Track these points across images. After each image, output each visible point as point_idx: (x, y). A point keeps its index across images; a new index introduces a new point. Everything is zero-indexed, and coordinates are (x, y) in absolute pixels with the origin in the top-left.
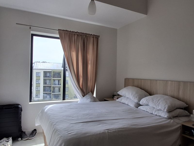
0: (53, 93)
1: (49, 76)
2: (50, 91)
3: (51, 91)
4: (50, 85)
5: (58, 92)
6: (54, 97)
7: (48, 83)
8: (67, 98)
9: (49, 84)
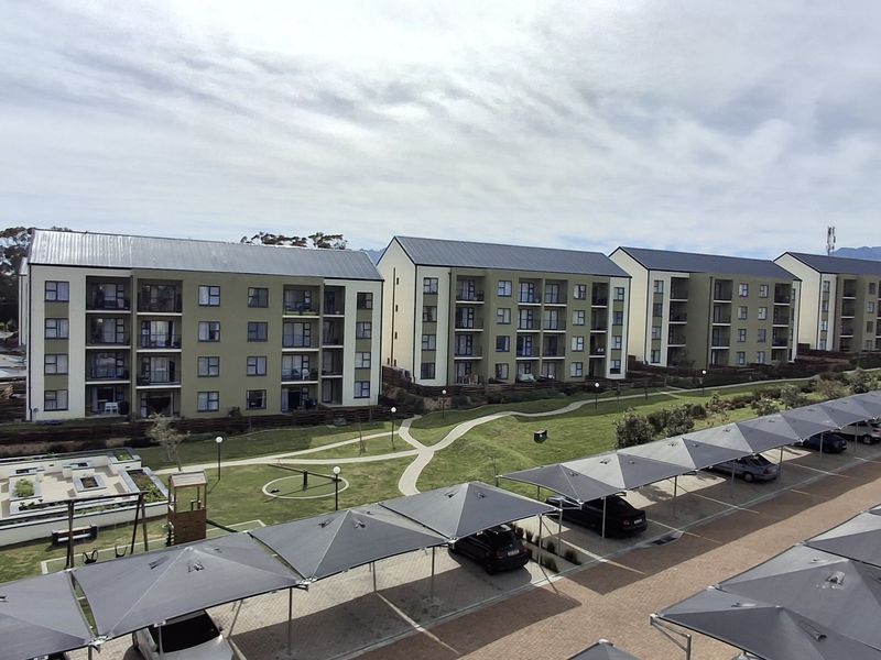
0: (138, 385)
1: (114, 299)
2: (121, 378)
3: (126, 375)
4: (120, 344)
5: (162, 382)
6: (144, 403)
7: (108, 337)
8: (215, 407)
9: (116, 343)
